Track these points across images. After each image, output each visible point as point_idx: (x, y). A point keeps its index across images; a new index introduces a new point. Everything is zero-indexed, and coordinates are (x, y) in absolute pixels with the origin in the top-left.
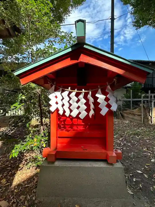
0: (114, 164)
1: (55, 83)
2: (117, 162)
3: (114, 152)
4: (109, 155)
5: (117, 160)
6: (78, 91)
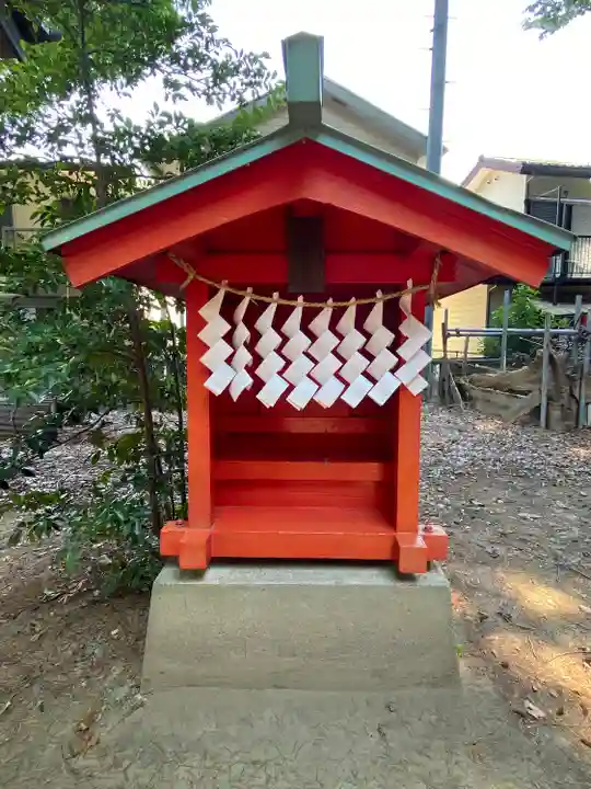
0: (417, 574)
2: (430, 567)
3: (421, 532)
4: (403, 546)
5: (429, 563)
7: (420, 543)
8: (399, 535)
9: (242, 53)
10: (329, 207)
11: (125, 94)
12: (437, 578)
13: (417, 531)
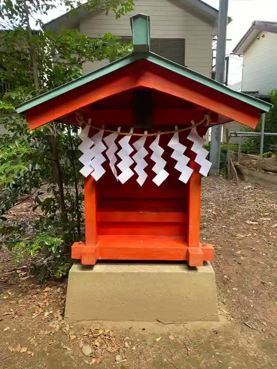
0: (198, 267)
1: (90, 121)
2: (205, 263)
3: (201, 247)
4: (191, 252)
5: (204, 261)
6: (136, 134)
7: (201, 252)
8: (190, 248)
12: (209, 269)
13: (199, 247)
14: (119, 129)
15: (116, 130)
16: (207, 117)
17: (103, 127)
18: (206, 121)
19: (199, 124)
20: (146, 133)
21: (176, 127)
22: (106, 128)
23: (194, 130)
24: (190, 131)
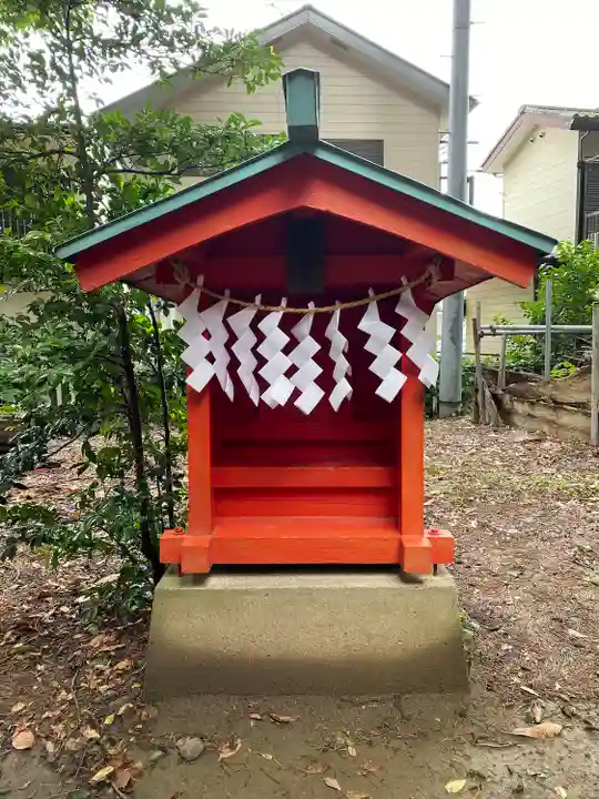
0: (422, 577)
1: (201, 280)
3: (426, 535)
4: (406, 545)
5: (435, 566)
6: (292, 310)
7: (426, 543)
8: (404, 537)
9: (233, 31)
10: (327, 215)
11: (107, 80)
12: (444, 580)
13: (422, 533)
14: (258, 298)
15: (253, 301)
16: (433, 269)
17: (227, 292)
18: (430, 276)
19: (417, 282)
20: (311, 305)
21: (371, 292)
22: (232, 296)
23: (407, 295)
24: (398, 296)
